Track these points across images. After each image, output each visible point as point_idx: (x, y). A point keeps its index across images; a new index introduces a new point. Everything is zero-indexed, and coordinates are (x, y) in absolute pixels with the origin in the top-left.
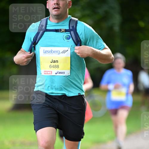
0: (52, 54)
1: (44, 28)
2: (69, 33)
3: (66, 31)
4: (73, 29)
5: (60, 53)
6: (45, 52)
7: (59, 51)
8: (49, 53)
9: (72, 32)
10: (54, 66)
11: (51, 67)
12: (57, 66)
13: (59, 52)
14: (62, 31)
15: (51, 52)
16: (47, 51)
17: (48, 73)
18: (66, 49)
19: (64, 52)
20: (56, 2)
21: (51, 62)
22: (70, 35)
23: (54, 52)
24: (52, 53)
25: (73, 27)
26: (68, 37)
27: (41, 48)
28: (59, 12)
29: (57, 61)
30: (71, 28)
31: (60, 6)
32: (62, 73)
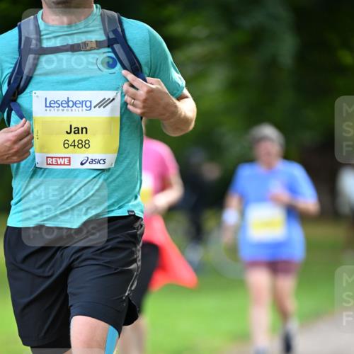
0: (69, 108)
3: (99, 45)
4: (116, 40)
5: (93, 106)
6: (50, 105)
7: (91, 102)
8: (61, 108)
9: (117, 47)
10: (76, 144)
11: (66, 146)
12: (84, 144)
13: (88, 104)
14: (88, 48)
15: (67, 103)
17: (60, 161)
18: (110, 94)
21: (67, 132)
23: (75, 104)
24: (68, 106)
29: (84, 130)
30: (112, 36)
32: (99, 162)
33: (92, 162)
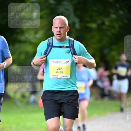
0: (58, 64)
1: (51, 45)
2: (69, 48)
3: (67, 47)
4: (71, 46)
6: (53, 62)
7: (63, 62)
9: (71, 48)
15: (57, 62)
16: (54, 62)
17: (56, 76)
18: (68, 60)
19: (67, 62)
20: (58, 31)
22: (70, 50)
23: (59, 62)
25: (71, 44)
26: (69, 52)
27: (50, 59)
28: (61, 37)
30: (70, 45)
31: (61, 33)
32: (65, 77)
33: (64, 77)
